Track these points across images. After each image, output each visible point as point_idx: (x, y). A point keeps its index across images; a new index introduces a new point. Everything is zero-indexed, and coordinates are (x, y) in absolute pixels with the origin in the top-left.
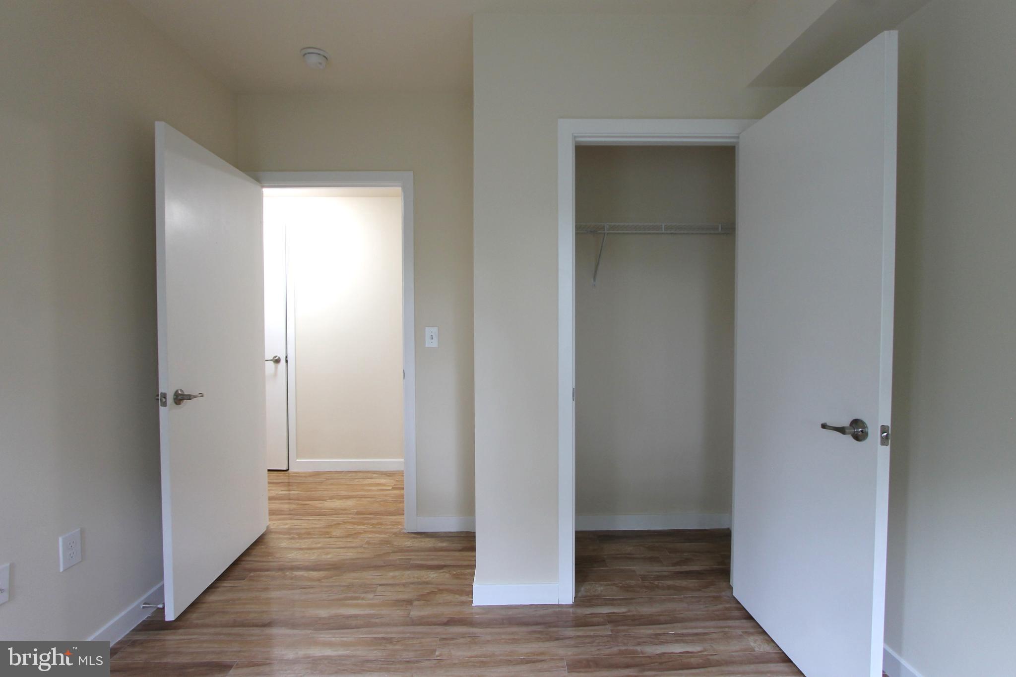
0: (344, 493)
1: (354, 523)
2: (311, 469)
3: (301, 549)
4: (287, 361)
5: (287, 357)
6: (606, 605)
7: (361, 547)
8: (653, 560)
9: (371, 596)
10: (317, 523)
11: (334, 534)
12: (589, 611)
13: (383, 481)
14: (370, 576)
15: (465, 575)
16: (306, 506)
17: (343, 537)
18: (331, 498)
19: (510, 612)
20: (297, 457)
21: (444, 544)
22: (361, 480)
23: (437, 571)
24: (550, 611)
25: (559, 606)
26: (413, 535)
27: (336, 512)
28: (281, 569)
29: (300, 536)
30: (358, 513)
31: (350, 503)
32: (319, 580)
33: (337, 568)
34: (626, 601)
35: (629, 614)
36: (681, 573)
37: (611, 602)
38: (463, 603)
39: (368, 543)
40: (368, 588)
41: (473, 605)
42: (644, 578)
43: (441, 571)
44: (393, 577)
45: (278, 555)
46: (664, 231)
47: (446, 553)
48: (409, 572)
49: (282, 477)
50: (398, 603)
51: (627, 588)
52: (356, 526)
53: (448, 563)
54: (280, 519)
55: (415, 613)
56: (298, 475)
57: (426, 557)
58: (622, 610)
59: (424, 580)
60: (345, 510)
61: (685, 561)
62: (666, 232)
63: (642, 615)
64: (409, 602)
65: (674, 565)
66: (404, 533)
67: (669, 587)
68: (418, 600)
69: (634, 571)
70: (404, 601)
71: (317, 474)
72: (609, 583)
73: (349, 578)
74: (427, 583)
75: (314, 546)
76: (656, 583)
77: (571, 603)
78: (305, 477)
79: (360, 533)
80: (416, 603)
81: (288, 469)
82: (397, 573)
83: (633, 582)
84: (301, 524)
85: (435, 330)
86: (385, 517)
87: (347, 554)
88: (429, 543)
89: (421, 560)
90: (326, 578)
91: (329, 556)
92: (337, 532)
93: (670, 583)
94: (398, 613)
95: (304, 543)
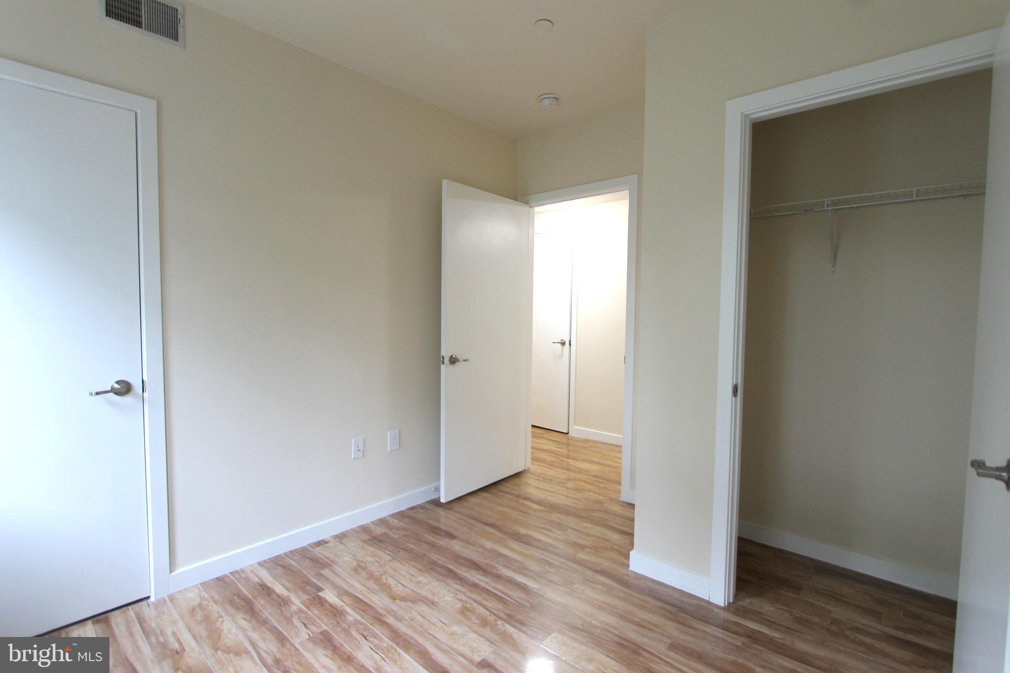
0: (596, 460)
1: (586, 482)
2: (584, 437)
3: (539, 488)
4: (570, 344)
5: (570, 341)
7: (579, 500)
9: (560, 533)
10: (561, 474)
11: (567, 485)
12: (735, 619)
14: (570, 521)
16: (563, 462)
17: (571, 489)
18: (584, 460)
19: (656, 587)
20: (575, 424)
25: (709, 603)
26: (625, 504)
27: (580, 471)
28: (518, 496)
29: (544, 480)
30: (595, 476)
31: (595, 468)
32: (535, 511)
33: (553, 507)
34: (787, 630)
35: (779, 640)
36: (898, 639)
38: (622, 564)
39: (586, 499)
40: (561, 526)
41: (630, 569)
42: (835, 622)
44: (585, 527)
45: (522, 487)
46: (915, 198)
48: (599, 528)
49: (562, 438)
51: (802, 621)
52: (586, 485)
54: (540, 466)
55: (581, 555)
56: (573, 439)
58: (775, 634)
59: (606, 537)
60: (588, 471)
61: (920, 632)
62: (918, 199)
64: (582, 547)
65: (897, 628)
66: (618, 501)
67: (861, 644)
68: (590, 548)
70: (580, 545)
71: (587, 441)
72: (785, 608)
73: (555, 516)
74: (607, 540)
75: (549, 489)
76: (848, 633)
78: (577, 441)
79: (586, 490)
80: (587, 550)
81: (568, 433)
82: (590, 526)
83: (817, 619)
84: (550, 472)
86: (613, 485)
90: (541, 511)
91: (553, 498)
92: (570, 485)
93: (868, 640)
94: (570, 551)
95: (543, 485)
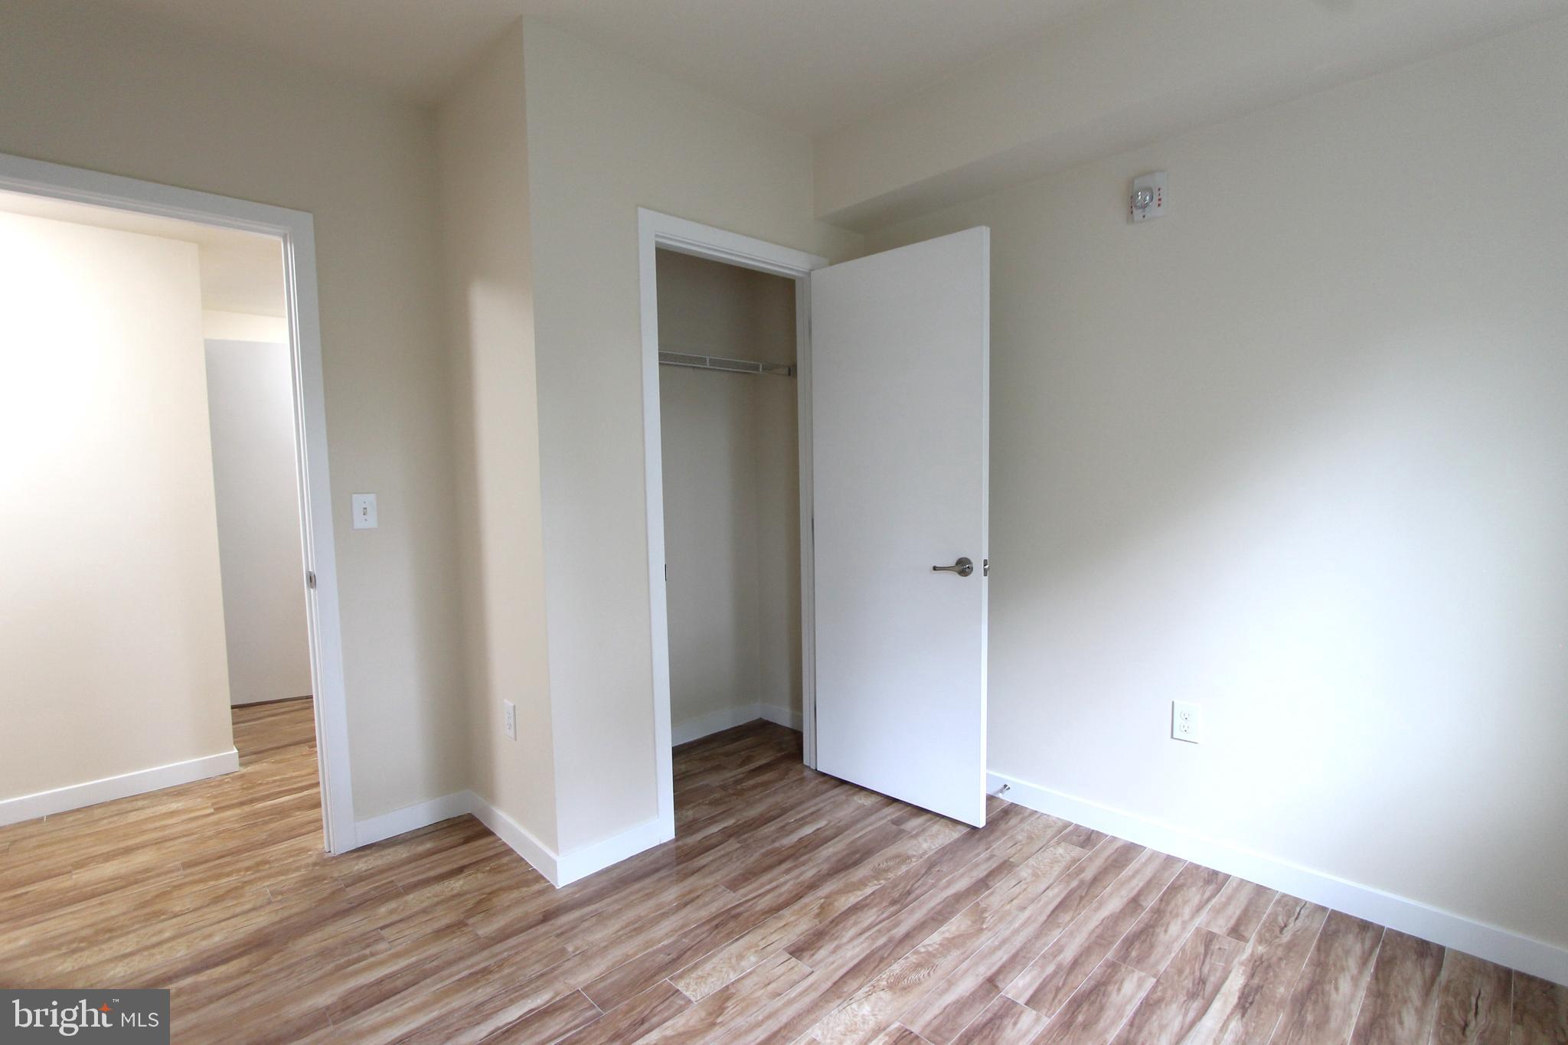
1: (203, 881)
6: (710, 824)
7: (270, 903)
8: (718, 768)
9: (383, 946)
10: (106, 909)
11: (177, 909)
12: (699, 836)
13: (174, 806)
14: (347, 927)
15: (504, 865)
17: (208, 905)
21: (429, 845)
22: (115, 818)
23: (459, 877)
24: (659, 853)
26: (356, 855)
27: (127, 881)
29: (92, 940)
31: (144, 857)
32: (248, 971)
33: (259, 944)
34: (726, 814)
35: (740, 822)
36: (754, 770)
37: (712, 820)
38: (541, 892)
39: (279, 893)
40: (365, 940)
41: (558, 888)
42: (724, 787)
43: (464, 875)
44: (391, 912)
47: (444, 854)
50: (439, 934)
51: (715, 803)
52: (214, 882)
53: (465, 862)
55: (486, 929)
57: (414, 871)
58: (730, 822)
59: (449, 893)
60: (146, 870)
61: (747, 760)
63: (753, 819)
64: (459, 925)
65: (742, 765)
66: (335, 858)
67: (755, 787)
68: (471, 916)
69: (707, 785)
70: (448, 927)
73: (308, 944)
74: (460, 895)
75: (154, 940)
76: (739, 787)
77: (674, 837)
79: (239, 888)
80: (473, 920)
83: (717, 795)
85: (371, 498)
86: (262, 851)
87: (253, 921)
88: (402, 853)
89: (414, 875)
92: (180, 904)
93: (752, 782)
94: (457, 942)
